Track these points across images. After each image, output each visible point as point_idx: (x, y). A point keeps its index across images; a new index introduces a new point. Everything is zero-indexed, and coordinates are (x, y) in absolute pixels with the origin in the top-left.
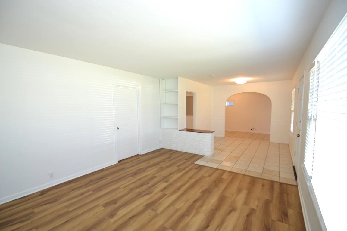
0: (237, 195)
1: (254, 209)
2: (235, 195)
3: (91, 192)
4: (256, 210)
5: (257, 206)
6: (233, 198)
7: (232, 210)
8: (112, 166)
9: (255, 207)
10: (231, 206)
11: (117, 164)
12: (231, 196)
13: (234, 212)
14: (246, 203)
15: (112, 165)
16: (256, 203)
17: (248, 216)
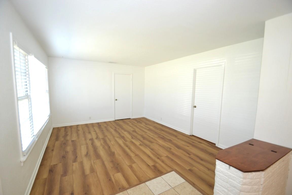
0: (91, 164)
1: (74, 162)
2: (93, 164)
3: (148, 129)
4: (72, 163)
5: (73, 165)
6: (92, 161)
7: (87, 155)
8: (180, 133)
9: (74, 164)
10: (89, 156)
11: (188, 135)
12: (94, 161)
13: (86, 154)
14: (82, 163)
15: (183, 133)
16: (74, 168)
17: (77, 157)
